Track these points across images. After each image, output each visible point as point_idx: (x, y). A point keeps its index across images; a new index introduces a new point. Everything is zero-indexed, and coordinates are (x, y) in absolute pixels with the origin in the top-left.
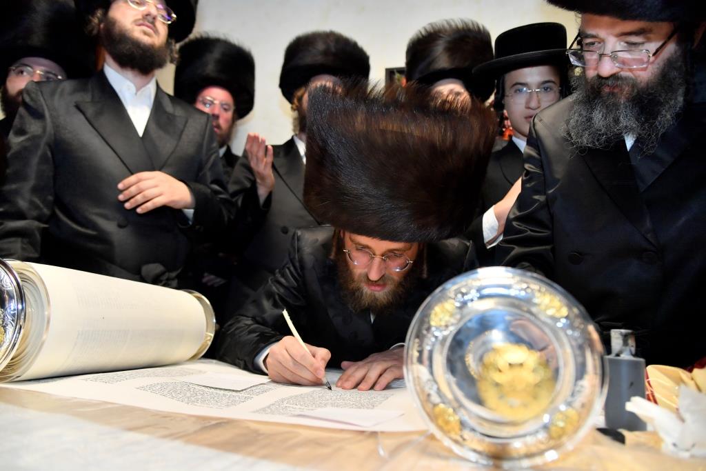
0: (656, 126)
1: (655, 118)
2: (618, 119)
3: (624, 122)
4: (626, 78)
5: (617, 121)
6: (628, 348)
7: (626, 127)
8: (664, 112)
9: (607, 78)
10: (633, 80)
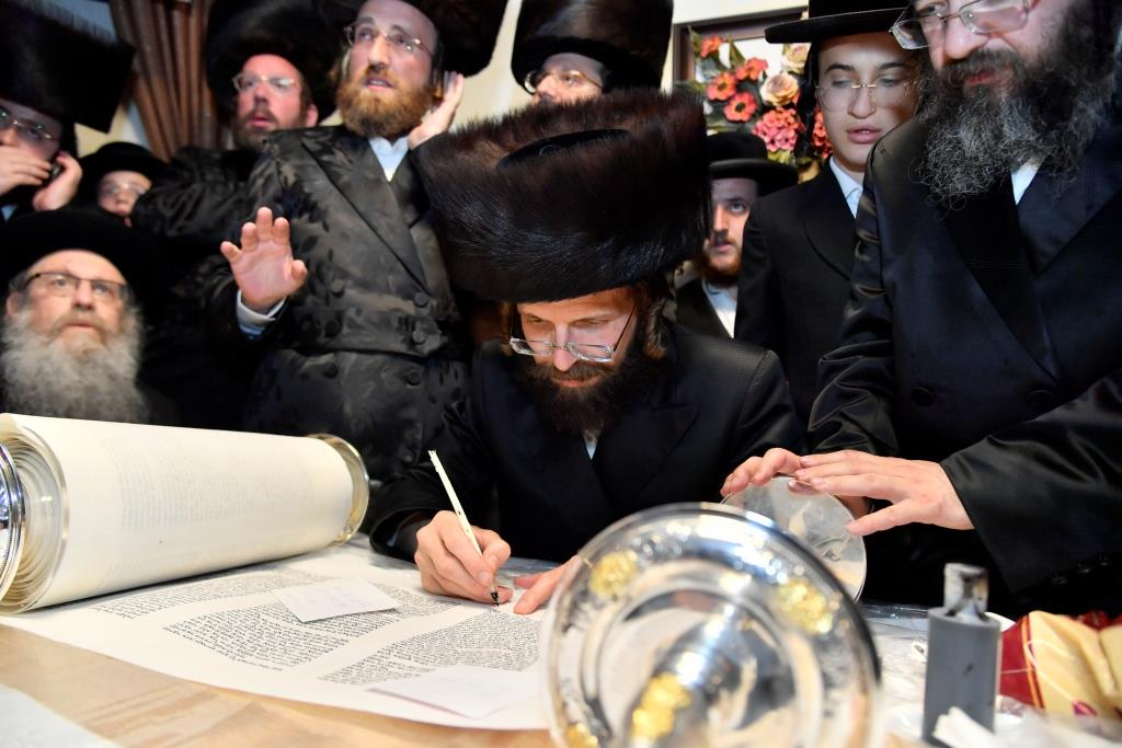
0: (1071, 132)
1: (1067, 119)
2: (1001, 132)
3: (1011, 134)
4: (999, 54)
5: (998, 136)
6: (971, 602)
7: (1018, 143)
8: (1081, 105)
9: (963, 60)
10: (1011, 54)
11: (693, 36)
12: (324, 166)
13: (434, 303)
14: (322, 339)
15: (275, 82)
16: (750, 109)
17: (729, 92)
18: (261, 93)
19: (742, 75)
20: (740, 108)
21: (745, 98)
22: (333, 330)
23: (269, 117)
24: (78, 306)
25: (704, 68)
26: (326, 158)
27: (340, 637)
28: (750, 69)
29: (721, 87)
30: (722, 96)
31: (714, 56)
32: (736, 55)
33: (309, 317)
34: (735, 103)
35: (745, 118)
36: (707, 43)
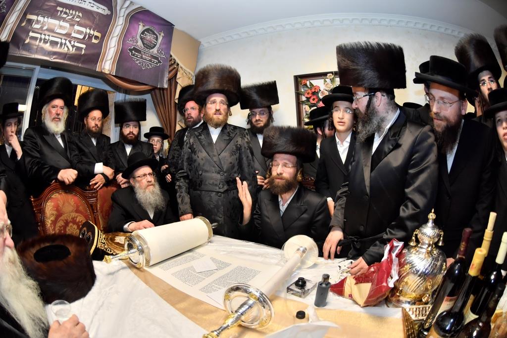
11: (299, 79)
12: (199, 140)
13: (226, 174)
14: (198, 187)
15: (193, 108)
16: (316, 100)
17: (310, 95)
18: (189, 113)
19: (313, 90)
20: (314, 100)
21: (315, 97)
22: (200, 185)
23: (192, 117)
24: (149, 182)
25: (303, 88)
26: (199, 137)
27: (204, 277)
28: (315, 89)
29: (308, 94)
30: (308, 96)
31: (306, 85)
32: (311, 84)
33: (195, 182)
34: (312, 98)
35: (315, 103)
36: (303, 81)
